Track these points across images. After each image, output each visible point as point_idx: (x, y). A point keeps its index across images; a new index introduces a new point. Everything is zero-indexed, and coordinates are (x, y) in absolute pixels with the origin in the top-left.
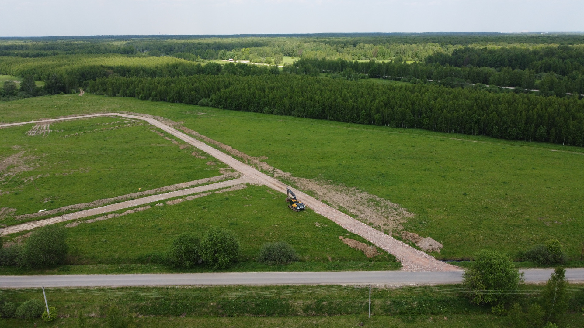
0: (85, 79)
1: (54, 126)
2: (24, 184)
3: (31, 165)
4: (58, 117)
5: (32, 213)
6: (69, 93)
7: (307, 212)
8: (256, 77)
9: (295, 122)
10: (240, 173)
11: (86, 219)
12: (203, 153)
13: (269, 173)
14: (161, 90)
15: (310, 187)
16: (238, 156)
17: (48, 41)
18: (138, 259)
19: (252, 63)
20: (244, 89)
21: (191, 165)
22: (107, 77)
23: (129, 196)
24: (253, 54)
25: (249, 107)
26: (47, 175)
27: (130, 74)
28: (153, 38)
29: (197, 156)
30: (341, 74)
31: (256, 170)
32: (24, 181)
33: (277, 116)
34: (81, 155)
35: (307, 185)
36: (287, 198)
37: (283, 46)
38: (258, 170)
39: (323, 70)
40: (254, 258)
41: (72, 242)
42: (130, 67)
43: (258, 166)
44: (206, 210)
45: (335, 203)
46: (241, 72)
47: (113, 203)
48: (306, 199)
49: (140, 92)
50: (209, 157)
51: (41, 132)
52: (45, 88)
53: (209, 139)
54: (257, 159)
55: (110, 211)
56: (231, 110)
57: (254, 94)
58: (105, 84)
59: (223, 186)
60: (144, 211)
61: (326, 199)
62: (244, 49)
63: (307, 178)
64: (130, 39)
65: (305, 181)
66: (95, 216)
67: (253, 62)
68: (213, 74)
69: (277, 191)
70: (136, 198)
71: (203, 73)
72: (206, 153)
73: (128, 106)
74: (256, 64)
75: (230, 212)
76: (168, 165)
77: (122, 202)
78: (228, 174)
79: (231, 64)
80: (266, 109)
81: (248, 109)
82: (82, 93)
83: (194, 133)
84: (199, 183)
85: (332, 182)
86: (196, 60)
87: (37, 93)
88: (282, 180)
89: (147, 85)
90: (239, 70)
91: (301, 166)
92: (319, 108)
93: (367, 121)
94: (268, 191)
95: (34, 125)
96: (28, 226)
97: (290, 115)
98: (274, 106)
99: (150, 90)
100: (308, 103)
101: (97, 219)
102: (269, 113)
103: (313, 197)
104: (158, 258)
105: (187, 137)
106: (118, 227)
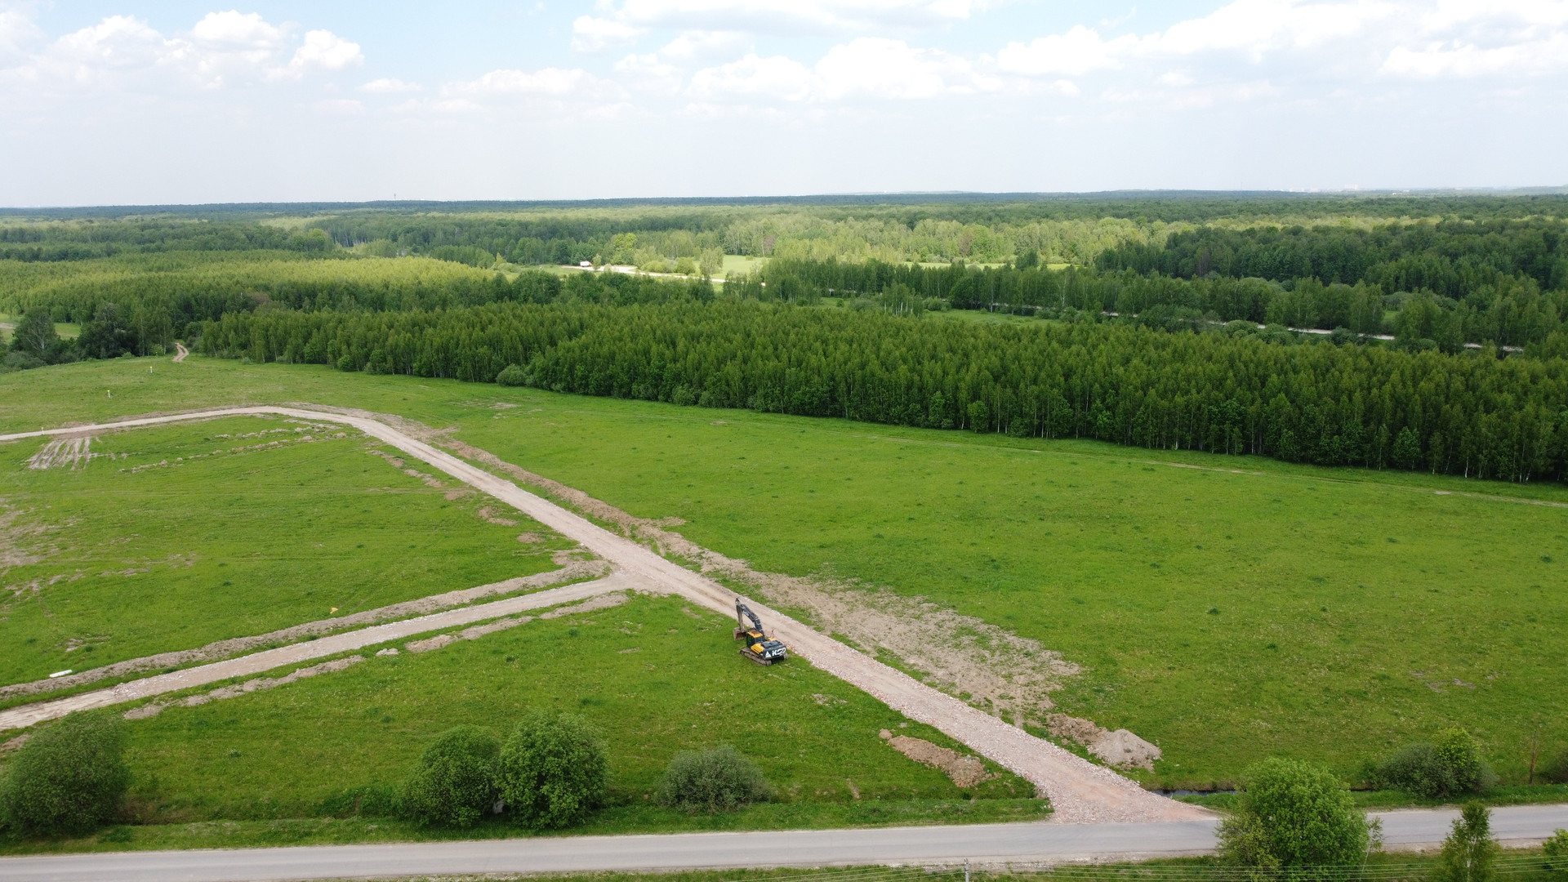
0: (192, 318)
1: (103, 445)
2: (13, 601)
3: (34, 548)
4: (115, 417)
5: (32, 681)
6: (146, 354)
7: (792, 665)
8: (652, 308)
9: (759, 424)
10: (610, 562)
11: (183, 694)
12: (509, 511)
13: (688, 563)
14: (397, 345)
15: (799, 599)
16: (604, 518)
17: (93, 219)
18: (327, 804)
19: (642, 273)
20: (621, 340)
21: (476, 544)
22: (252, 311)
23: (303, 629)
24: (644, 249)
25: (634, 387)
26: (78, 575)
27: (313, 303)
28: (379, 210)
29: (491, 520)
30: (877, 300)
31: (654, 555)
32: (12, 592)
33: (708, 410)
34: (175, 519)
35: (791, 592)
36: (737, 629)
37: (724, 229)
38: (659, 554)
39: (831, 290)
40: (646, 796)
41: (142, 759)
42: (314, 285)
43: (659, 544)
44: (515, 666)
45: (867, 640)
46: (612, 296)
47: (259, 648)
48: (789, 630)
49: (340, 350)
50: (525, 520)
51: (65, 459)
52: (82, 342)
53: (526, 473)
54: (654, 526)
55: (251, 672)
56: (586, 394)
57: (646, 352)
58: (246, 330)
59: (564, 600)
60: (345, 672)
61: (842, 630)
62: (620, 235)
63: (792, 575)
64: (316, 213)
65: (785, 582)
66: (208, 688)
67: (645, 269)
68: (538, 301)
69: (709, 609)
70: (325, 636)
71: (511, 299)
72: (517, 510)
73: (307, 386)
74: (652, 275)
75: (581, 670)
76: (413, 543)
77: (283, 645)
78: (577, 567)
79: (586, 276)
80: (680, 391)
81: (630, 392)
82: (182, 354)
83: (485, 456)
84: (499, 591)
85: (857, 584)
86: (493, 267)
87: (58, 354)
88: (724, 580)
89: (361, 330)
90: (606, 289)
91: (773, 541)
92: (821, 389)
93: (949, 421)
94: (686, 611)
95: (46, 439)
96: (20, 717)
97: (744, 406)
98: (701, 385)
99: (368, 345)
100: (790, 376)
101: (214, 693)
102: (686, 403)
103: (808, 624)
104: (381, 800)
105: (467, 467)
106: (272, 716)
